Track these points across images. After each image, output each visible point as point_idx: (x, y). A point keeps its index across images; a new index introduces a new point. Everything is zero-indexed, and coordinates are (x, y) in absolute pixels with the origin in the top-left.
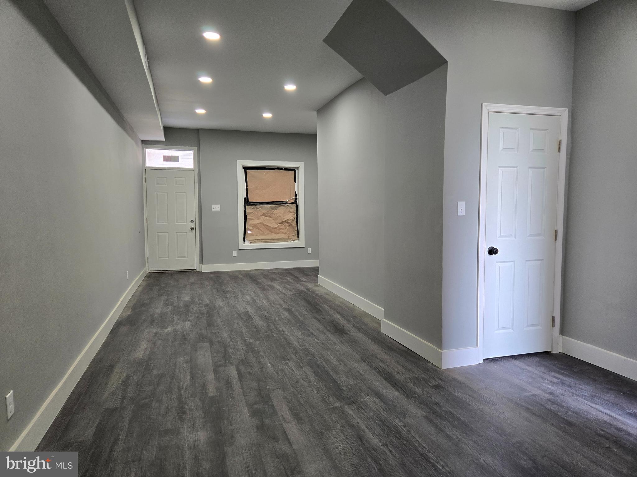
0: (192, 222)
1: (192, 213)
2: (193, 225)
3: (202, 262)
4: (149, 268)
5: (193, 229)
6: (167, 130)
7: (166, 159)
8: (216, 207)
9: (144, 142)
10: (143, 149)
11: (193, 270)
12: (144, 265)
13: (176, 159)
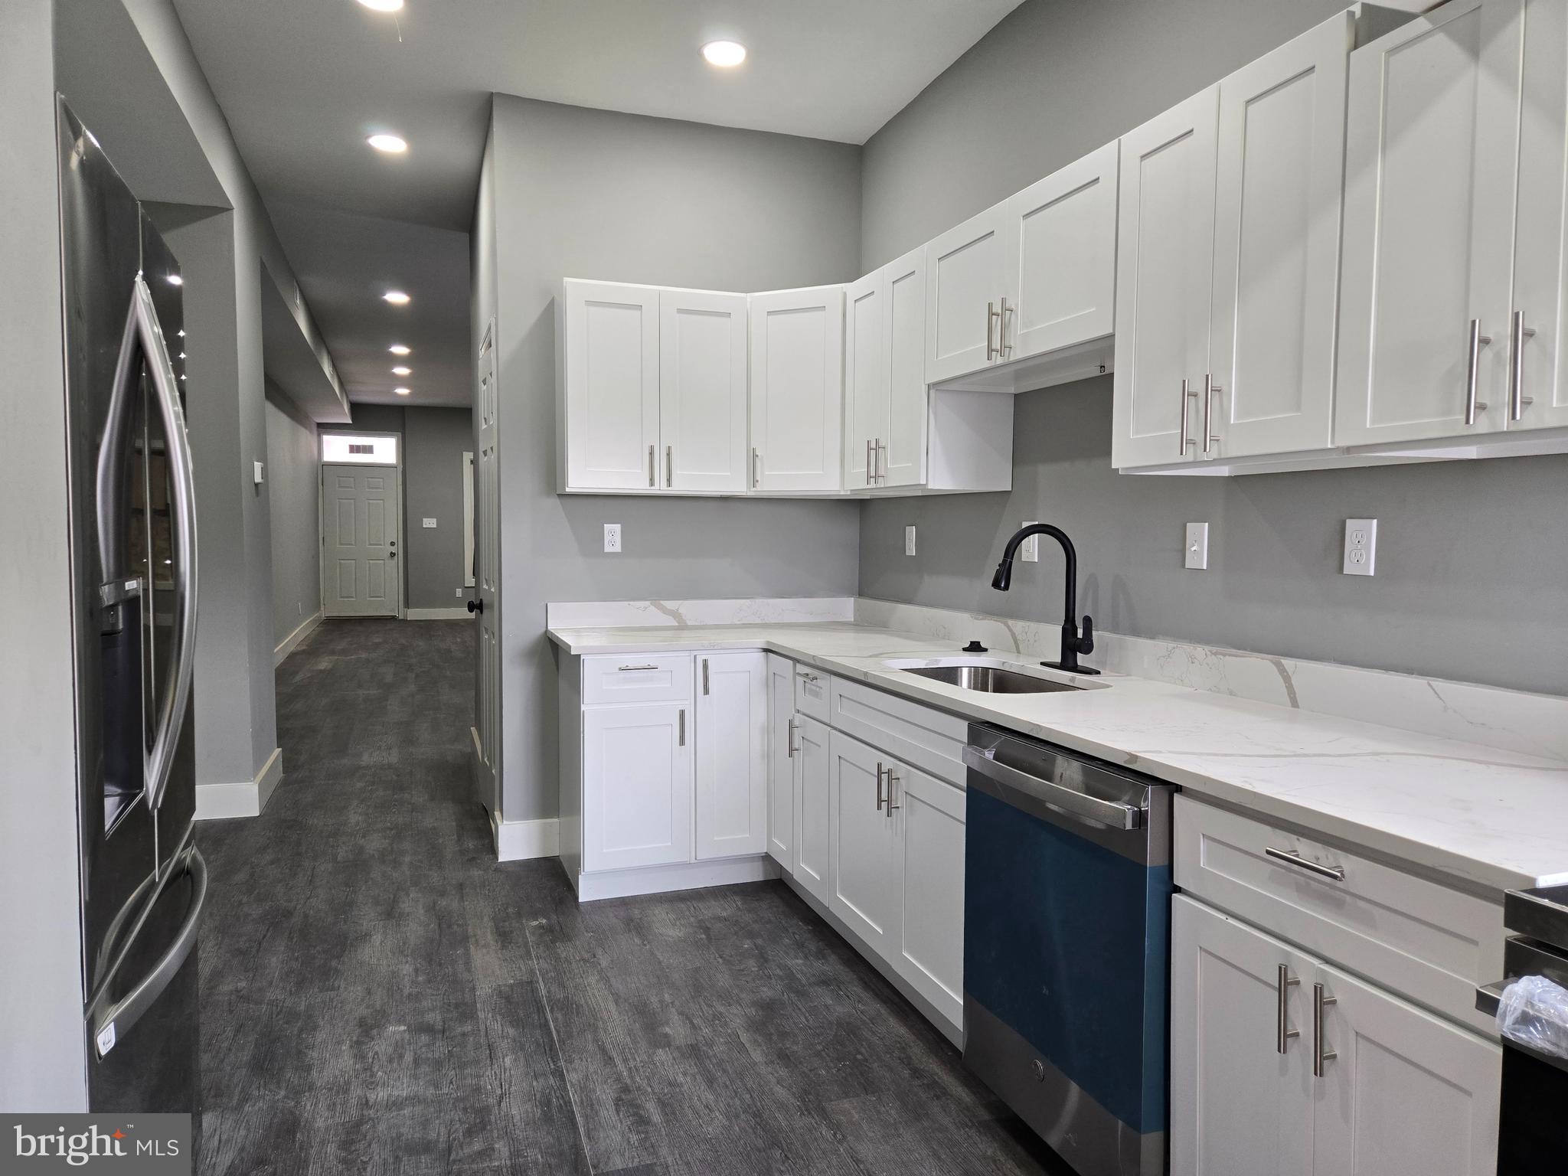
0: (392, 544)
1: (392, 530)
2: (394, 549)
3: (407, 605)
4: (325, 613)
5: (394, 554)
6: (356, 408)
7: (354, 449)
8: (430, 523)
9: (320, 426)
10: (319, 435)
11: (393, 618)
12: (317, 607)
13: (369, 450)
